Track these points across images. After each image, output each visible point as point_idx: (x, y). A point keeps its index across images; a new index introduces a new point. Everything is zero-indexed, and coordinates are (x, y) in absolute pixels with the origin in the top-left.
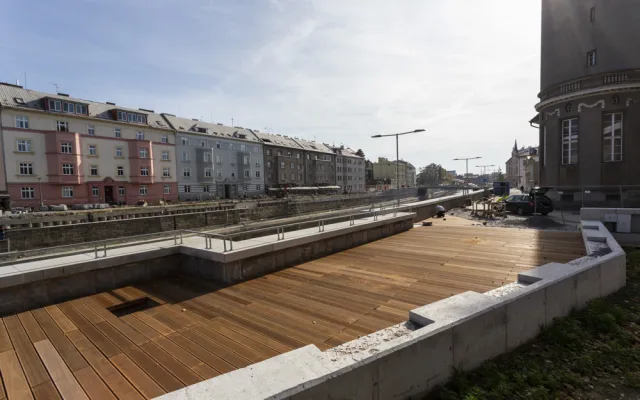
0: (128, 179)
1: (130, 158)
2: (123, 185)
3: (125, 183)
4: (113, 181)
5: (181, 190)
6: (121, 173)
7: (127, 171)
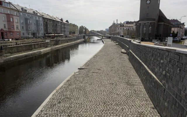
0: (7, 30)
1: (7, 21)
2: (6, 32)
3: (7, 31)
4: (3, 30)
5: (22, 35)
6: (5, 27)
7: (7, 27)
